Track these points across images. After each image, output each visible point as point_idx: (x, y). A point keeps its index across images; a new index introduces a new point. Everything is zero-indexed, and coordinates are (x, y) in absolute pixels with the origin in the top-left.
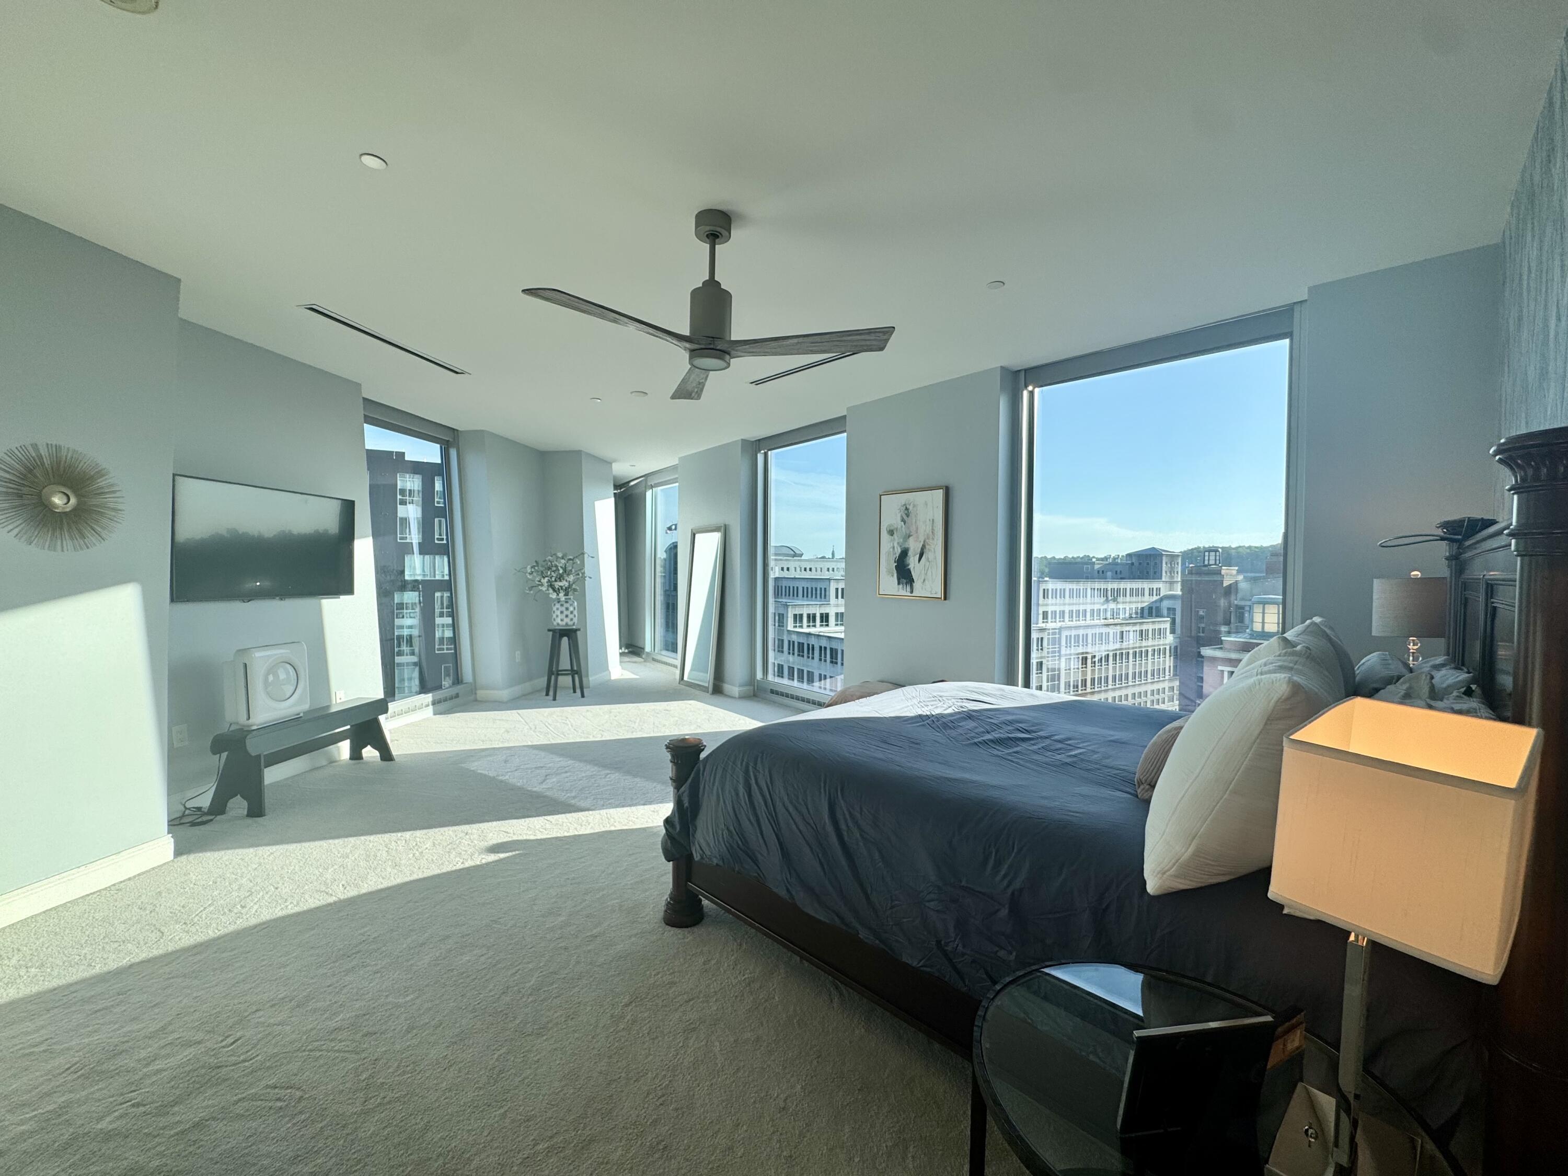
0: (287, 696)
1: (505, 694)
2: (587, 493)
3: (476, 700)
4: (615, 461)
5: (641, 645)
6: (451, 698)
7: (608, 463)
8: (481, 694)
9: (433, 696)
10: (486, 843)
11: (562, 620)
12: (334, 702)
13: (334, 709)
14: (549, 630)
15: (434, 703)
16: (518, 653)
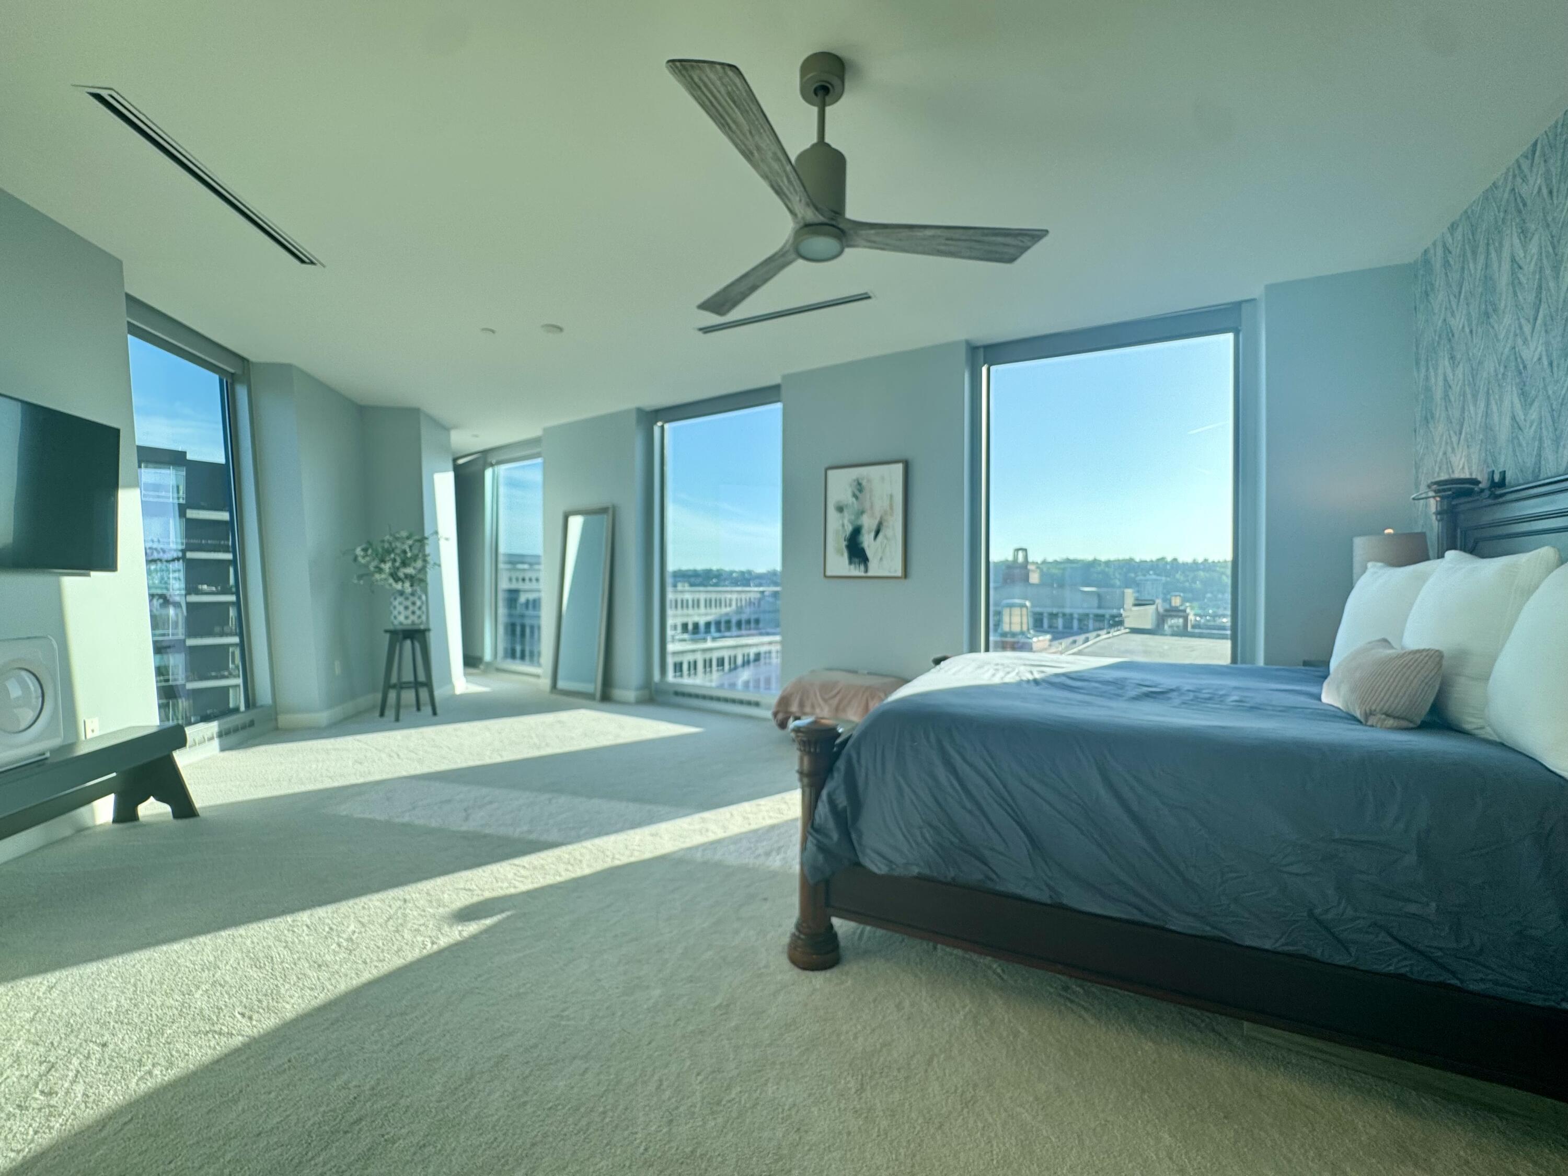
0: (23, 726)
1: (323, 717)
2: (426, 465)
3: (277, 729)
4: (455, 427)
5: (479, 654)
6: (244, 727)
7: (445, 429)
8: (283, 720)
9: (219, 726)
10: (447, 909)
11: (407, 618)
12: (83, 738)
13: (84, 749)
14: (386, 631)
15: (220, 735)
16: (337, 663)
